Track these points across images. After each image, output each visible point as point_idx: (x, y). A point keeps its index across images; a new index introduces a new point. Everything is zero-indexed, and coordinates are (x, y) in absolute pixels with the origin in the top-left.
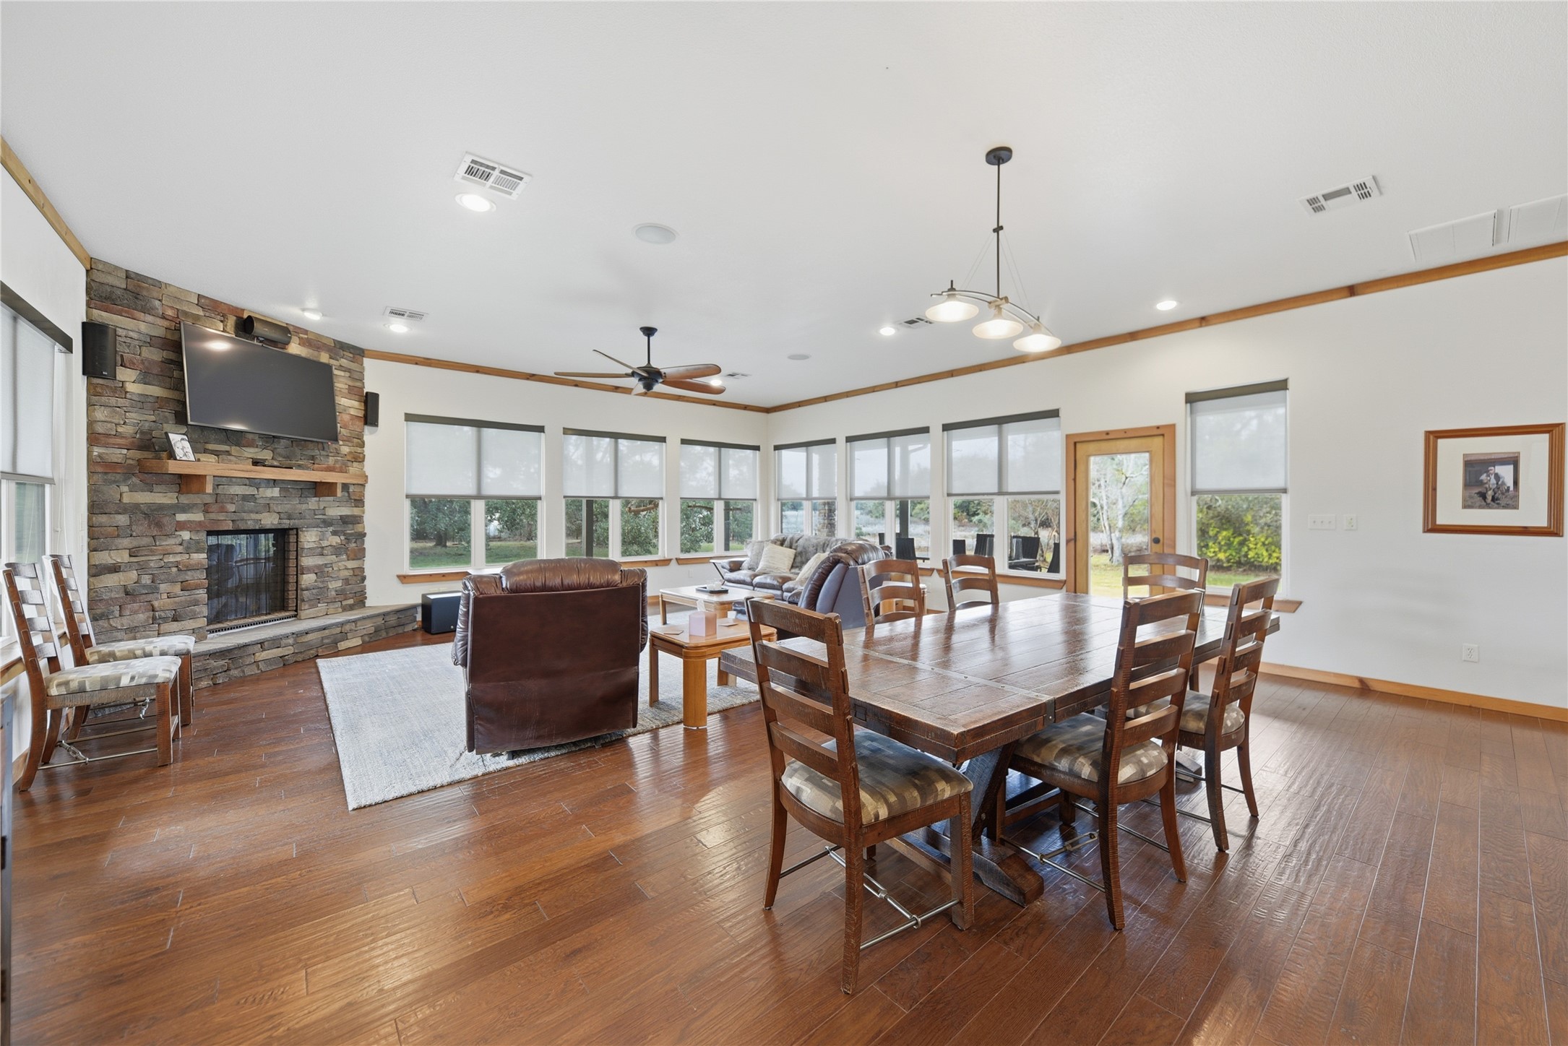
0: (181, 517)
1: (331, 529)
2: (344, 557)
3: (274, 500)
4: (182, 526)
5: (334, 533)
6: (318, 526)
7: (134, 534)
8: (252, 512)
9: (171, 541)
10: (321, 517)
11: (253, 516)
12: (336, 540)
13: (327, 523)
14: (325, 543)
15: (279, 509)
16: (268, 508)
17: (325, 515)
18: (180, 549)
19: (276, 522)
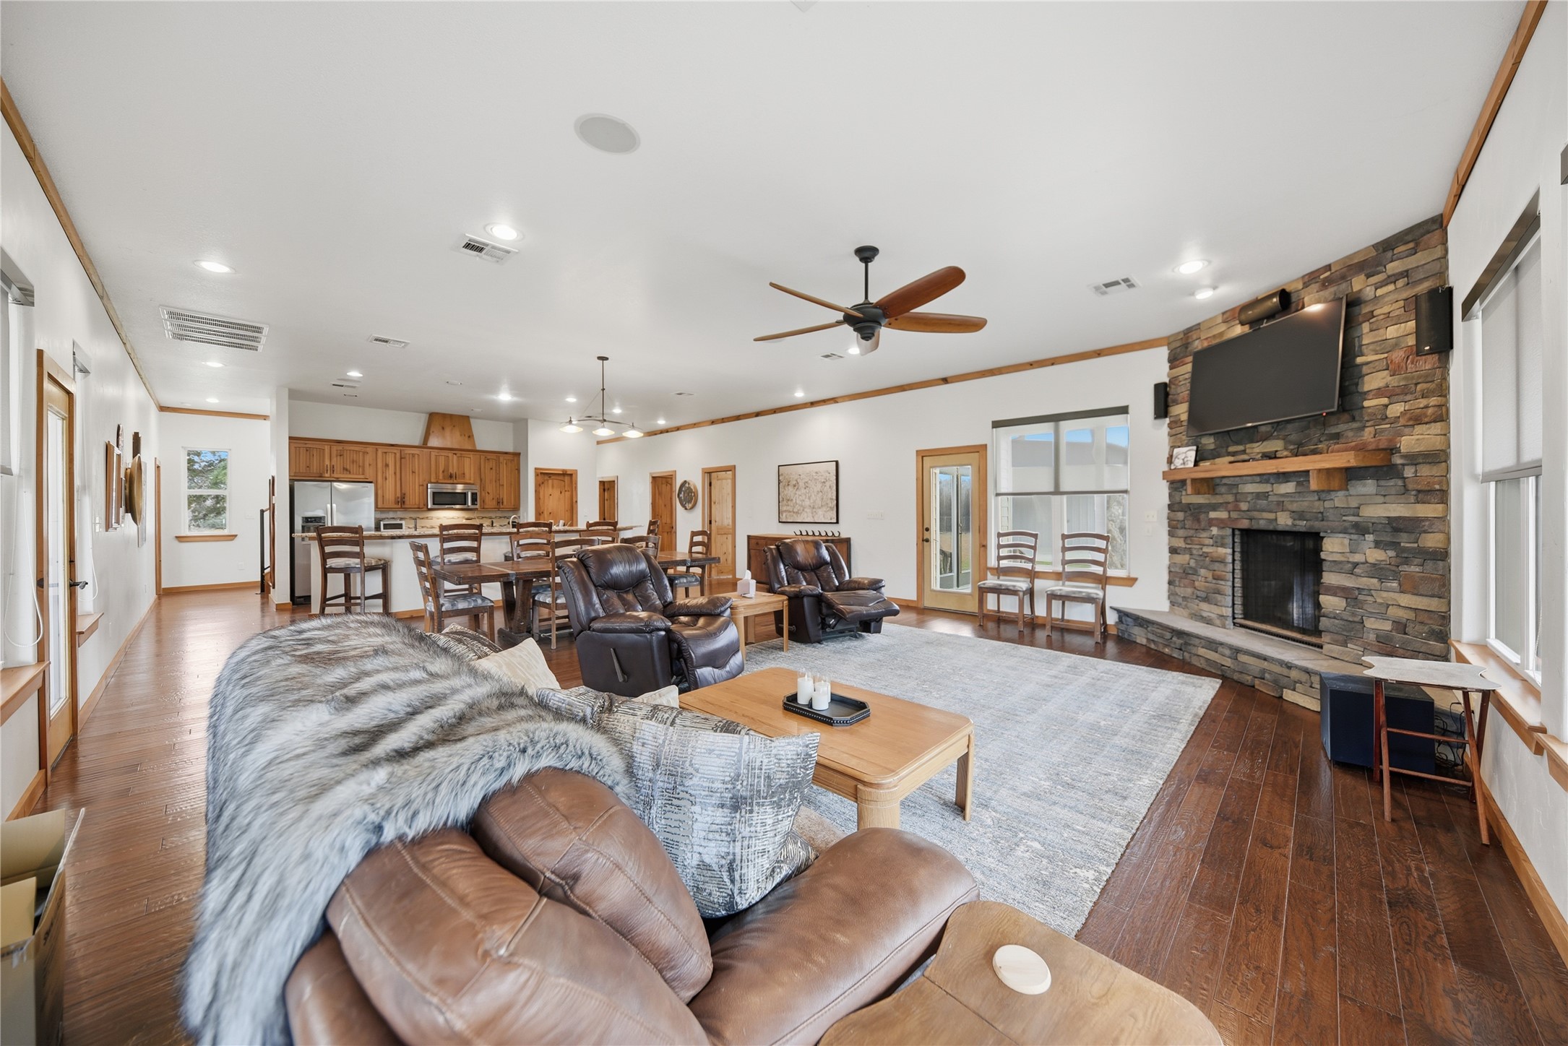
0: (1213, 515)
1: (1370, 537)
2: (1395, 585)
3: (1288, 497)
4: (1211, 523)
5: (1378, 544)
6: (1345, 531)
7: (1187, 526)
8: (1263, 511)
9: (1204, 535)
10: (1351, 518)
11: (1266, 515)
12: (1375, 555)
13: (1361, 529)
14: (1358, 558)
15: (1295, 507)
16: (1280, 506)
17: (1358, 516)
18: (1211, 542)
19: (1290, 522)
